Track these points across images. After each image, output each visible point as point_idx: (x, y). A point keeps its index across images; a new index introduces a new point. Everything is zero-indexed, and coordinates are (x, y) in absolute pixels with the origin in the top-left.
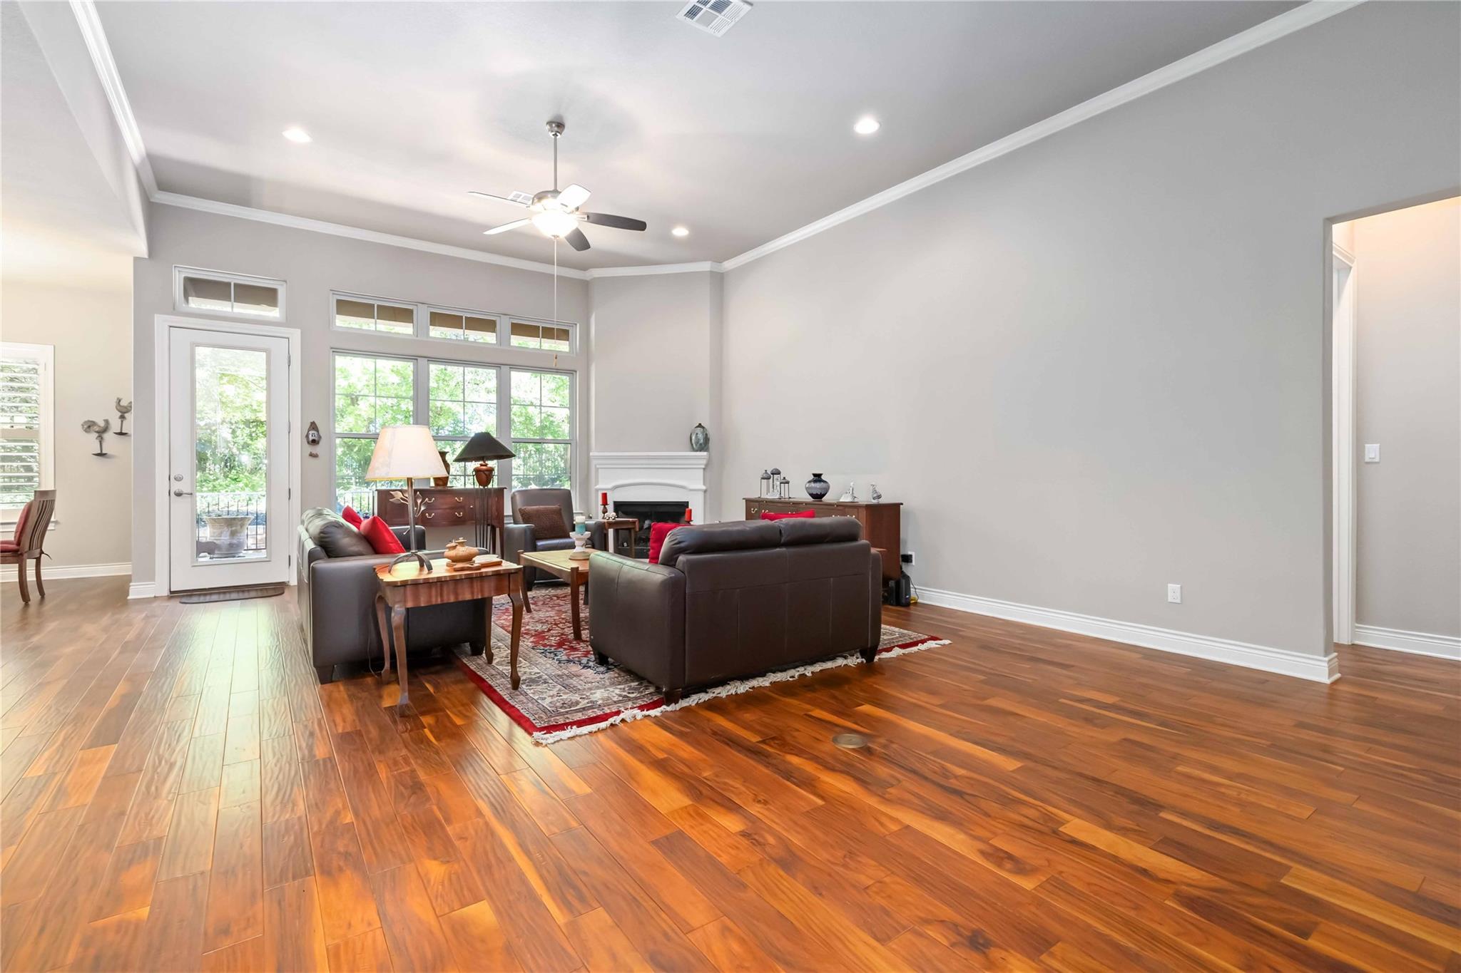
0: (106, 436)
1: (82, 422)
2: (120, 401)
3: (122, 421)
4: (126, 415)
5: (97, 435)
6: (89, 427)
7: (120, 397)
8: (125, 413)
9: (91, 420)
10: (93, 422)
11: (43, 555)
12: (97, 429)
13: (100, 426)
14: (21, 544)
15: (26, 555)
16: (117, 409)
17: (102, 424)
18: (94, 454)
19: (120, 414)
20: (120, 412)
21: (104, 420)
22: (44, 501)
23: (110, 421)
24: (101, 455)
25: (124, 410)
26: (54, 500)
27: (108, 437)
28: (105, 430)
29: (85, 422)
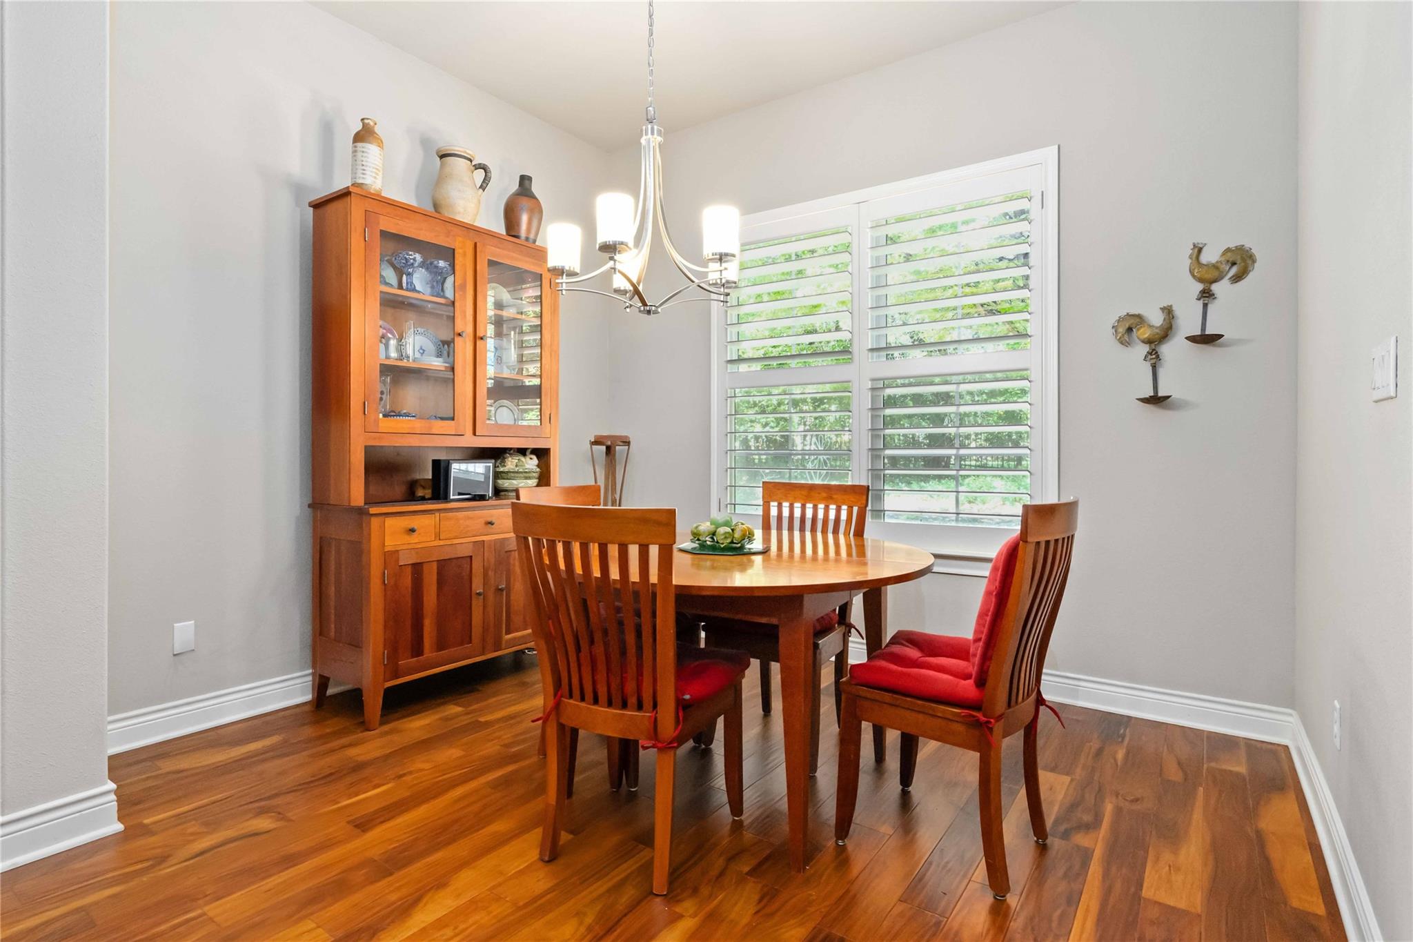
0: (1167, 350)
1: (1113, 319)
2: (1200, 250)
3: (1205, 306)
4: (1215, 288)
5: (1145, 349)
6: (1130, 330)
7: (1199, 240)
8: (1215, 281)
9: (1133, 312)
10: (1139, 316)
11: (1042, 708)
12: (1145, 333)
13: (1151, 326)
14: (990, 683)
15: (998, 728)
16: (1192, 272)
17: (1157, 319)
18: (1137, 399)
19: (1200, 287)
20: (1200, 280)
21: (1163, 309)
22: (1048, 542)
23: (1178, 311)
24: (1156, 400)
25: (1208, 276)
26: (1071, 539)
27: (1175, 350)
28: (1166, 333)
29: (1120, 320)
